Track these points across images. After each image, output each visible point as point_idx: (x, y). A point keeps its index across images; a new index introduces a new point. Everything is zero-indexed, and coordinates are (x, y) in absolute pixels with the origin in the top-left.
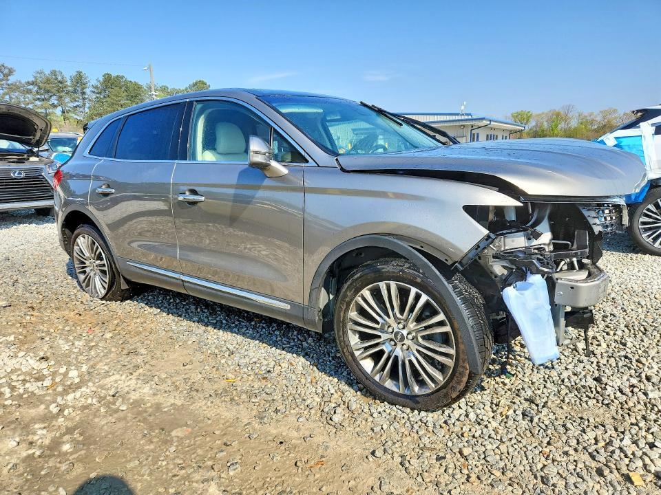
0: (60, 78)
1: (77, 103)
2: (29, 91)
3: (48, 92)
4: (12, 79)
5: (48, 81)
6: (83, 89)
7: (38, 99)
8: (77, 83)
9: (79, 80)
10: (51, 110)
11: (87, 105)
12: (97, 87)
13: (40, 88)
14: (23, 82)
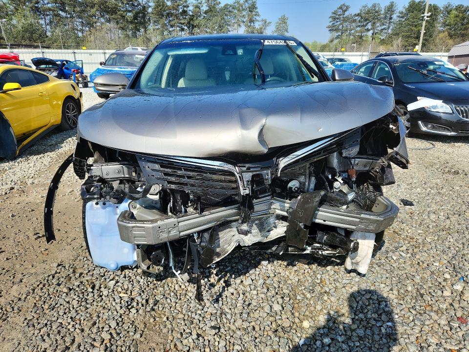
0: (377, 9)
1: (384, 27)
2: (355, 21)
3: (366, 20)
4: (347, 14)
5: (368, 12)
6: (391, 16)
7: (359, 26)
8: (389, 11)
9: (390, 9)
10: (365, 33)
11: (391, 27)
12: (402, 13)
13: (362, 18)
14: (353, 15)
